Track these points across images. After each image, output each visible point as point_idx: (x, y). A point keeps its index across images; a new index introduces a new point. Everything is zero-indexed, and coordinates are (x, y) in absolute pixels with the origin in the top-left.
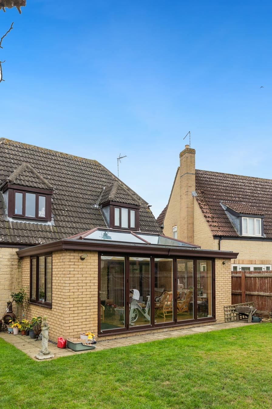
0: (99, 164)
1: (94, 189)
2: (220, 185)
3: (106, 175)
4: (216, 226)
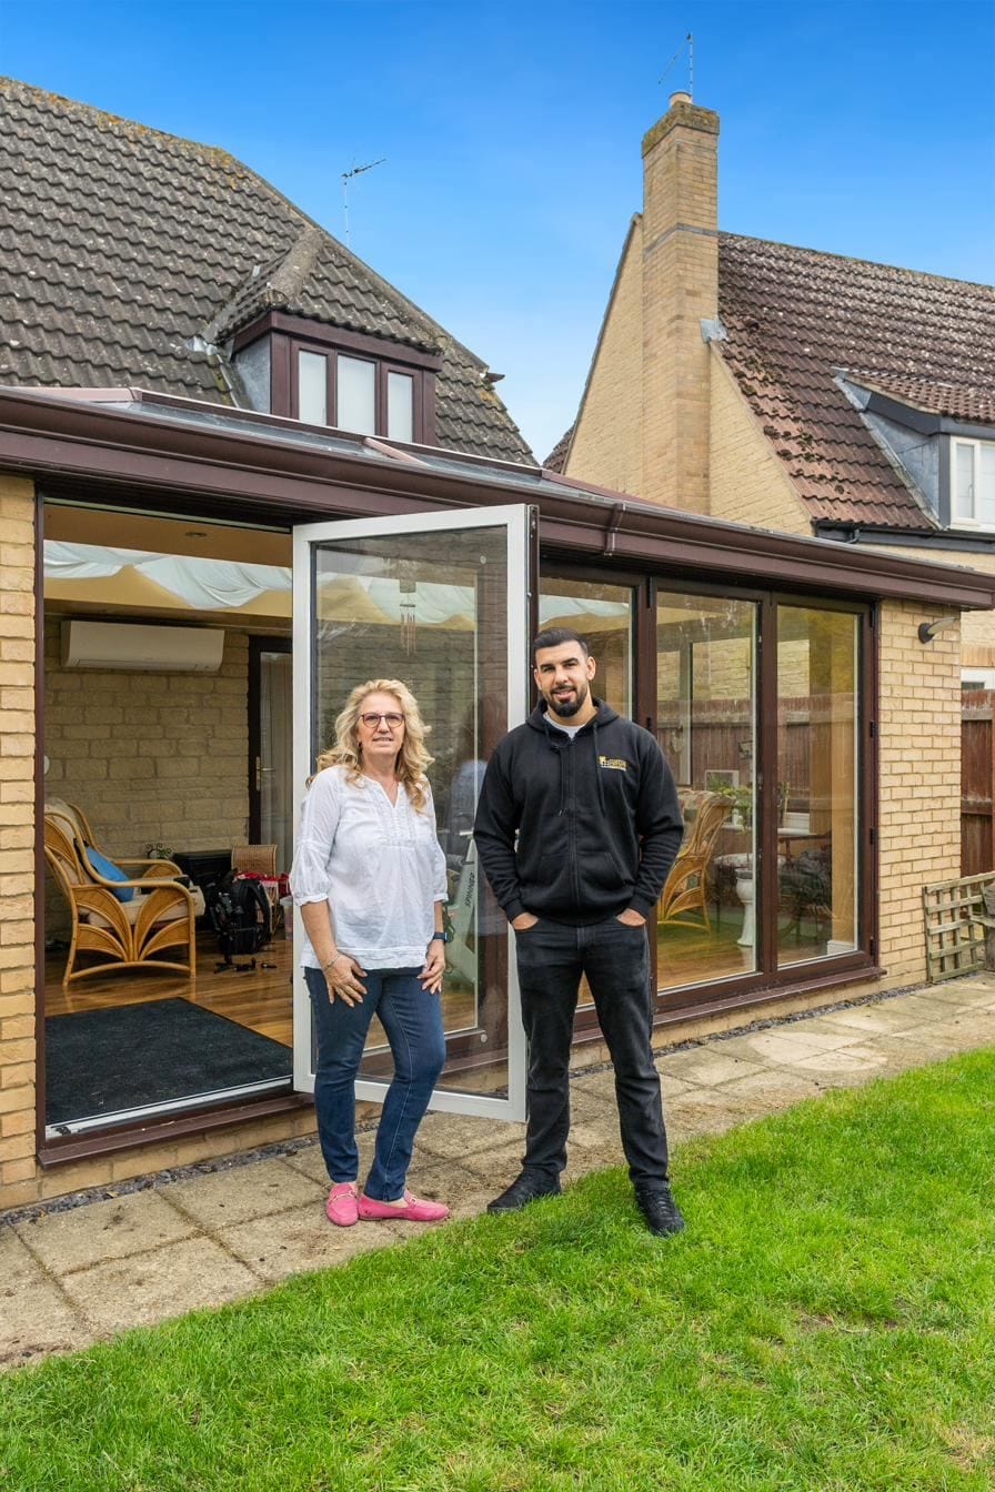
2: (830, 304)
4: (822, 477)
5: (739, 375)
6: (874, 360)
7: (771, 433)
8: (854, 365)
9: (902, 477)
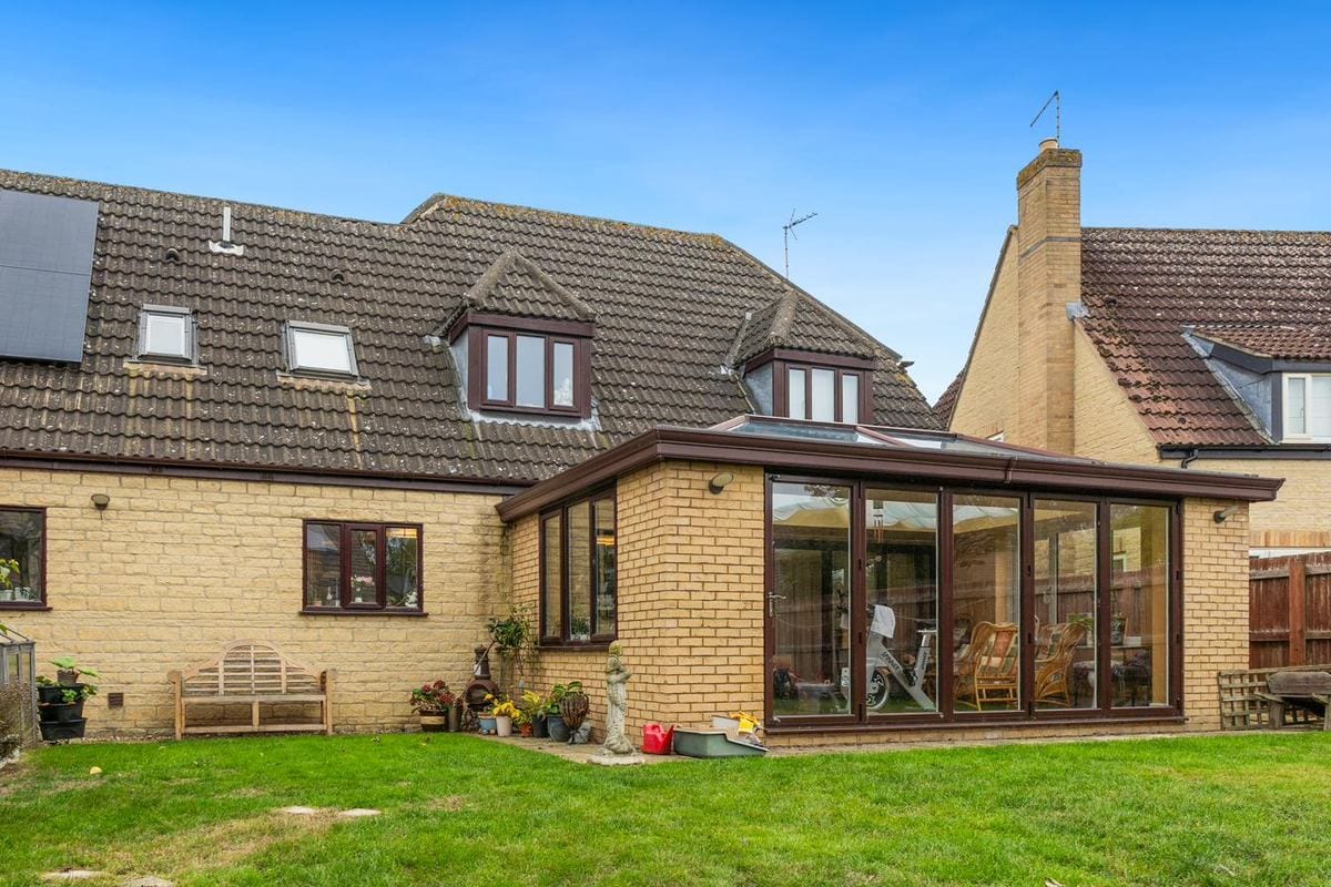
0: (729, 244)
1: (714, 321)
2: (1182, 274)
3: (753, 276)
4: (1167, 413)
5: (1098, 342)
6: (1221, 315)
7: (1124, 384)
8: (1201, 322)
9: (1240, 407)
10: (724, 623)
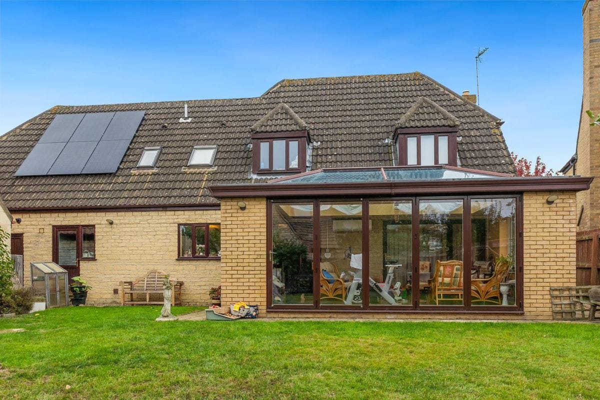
10: (247, 264)
